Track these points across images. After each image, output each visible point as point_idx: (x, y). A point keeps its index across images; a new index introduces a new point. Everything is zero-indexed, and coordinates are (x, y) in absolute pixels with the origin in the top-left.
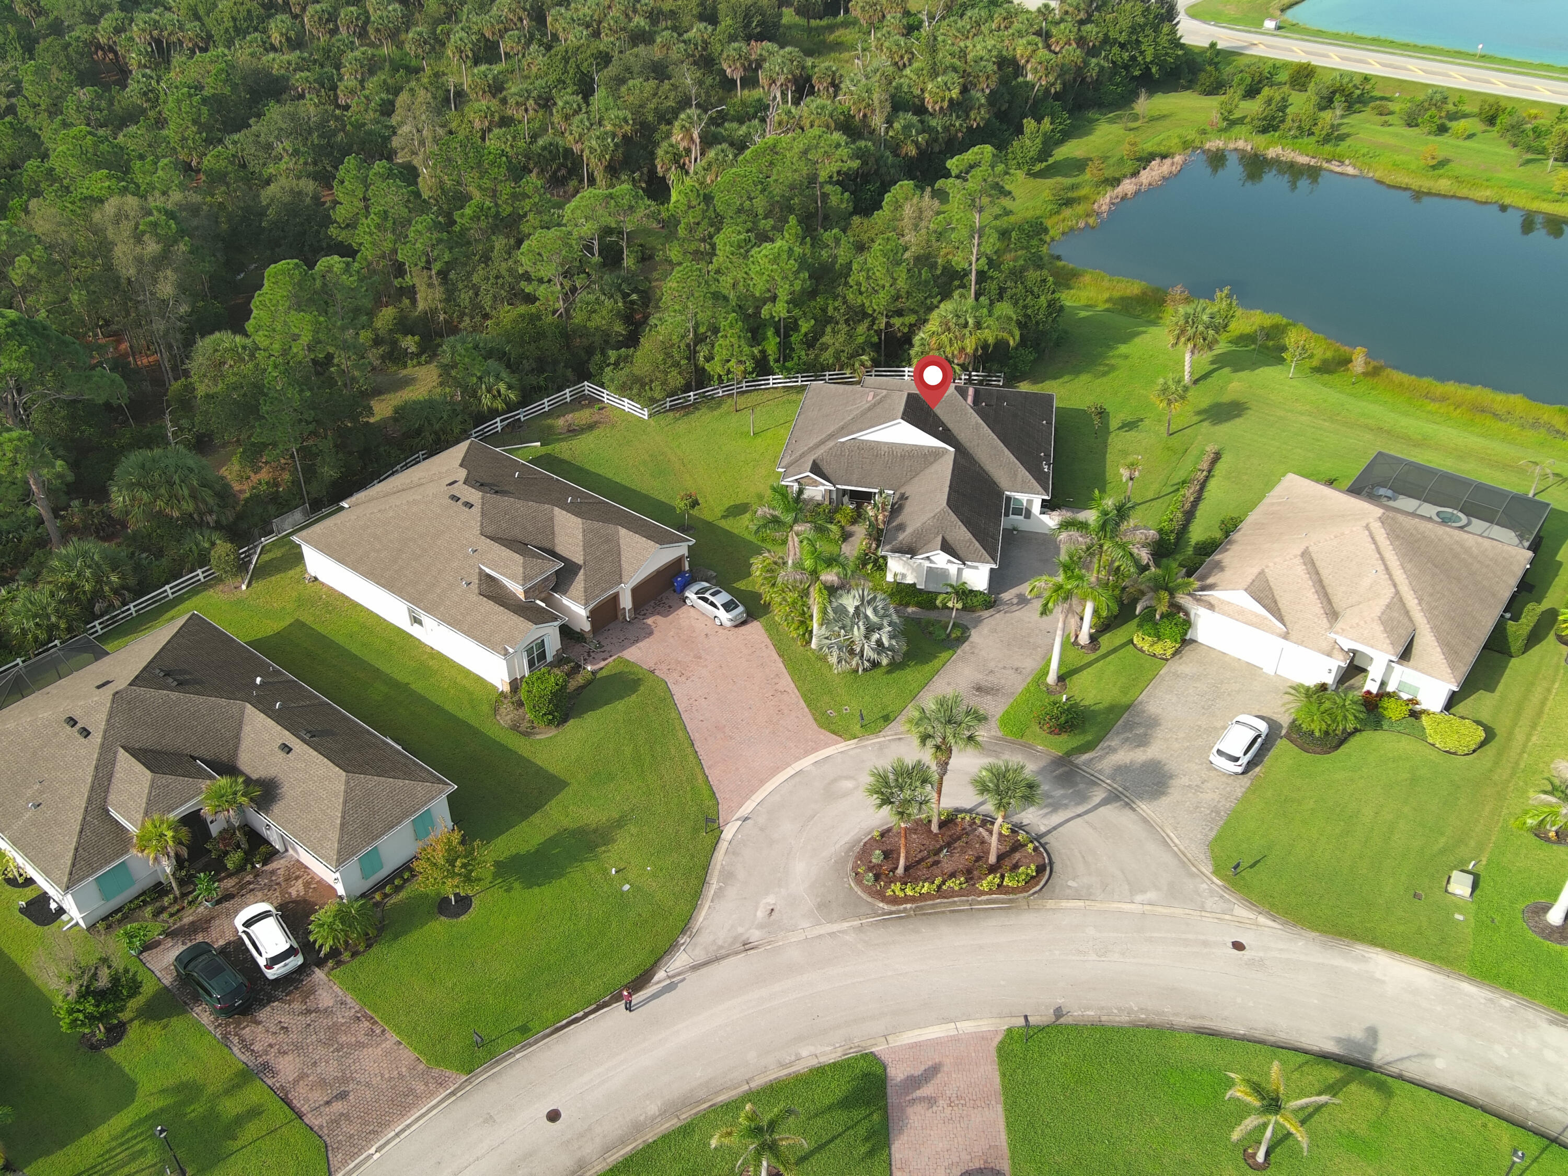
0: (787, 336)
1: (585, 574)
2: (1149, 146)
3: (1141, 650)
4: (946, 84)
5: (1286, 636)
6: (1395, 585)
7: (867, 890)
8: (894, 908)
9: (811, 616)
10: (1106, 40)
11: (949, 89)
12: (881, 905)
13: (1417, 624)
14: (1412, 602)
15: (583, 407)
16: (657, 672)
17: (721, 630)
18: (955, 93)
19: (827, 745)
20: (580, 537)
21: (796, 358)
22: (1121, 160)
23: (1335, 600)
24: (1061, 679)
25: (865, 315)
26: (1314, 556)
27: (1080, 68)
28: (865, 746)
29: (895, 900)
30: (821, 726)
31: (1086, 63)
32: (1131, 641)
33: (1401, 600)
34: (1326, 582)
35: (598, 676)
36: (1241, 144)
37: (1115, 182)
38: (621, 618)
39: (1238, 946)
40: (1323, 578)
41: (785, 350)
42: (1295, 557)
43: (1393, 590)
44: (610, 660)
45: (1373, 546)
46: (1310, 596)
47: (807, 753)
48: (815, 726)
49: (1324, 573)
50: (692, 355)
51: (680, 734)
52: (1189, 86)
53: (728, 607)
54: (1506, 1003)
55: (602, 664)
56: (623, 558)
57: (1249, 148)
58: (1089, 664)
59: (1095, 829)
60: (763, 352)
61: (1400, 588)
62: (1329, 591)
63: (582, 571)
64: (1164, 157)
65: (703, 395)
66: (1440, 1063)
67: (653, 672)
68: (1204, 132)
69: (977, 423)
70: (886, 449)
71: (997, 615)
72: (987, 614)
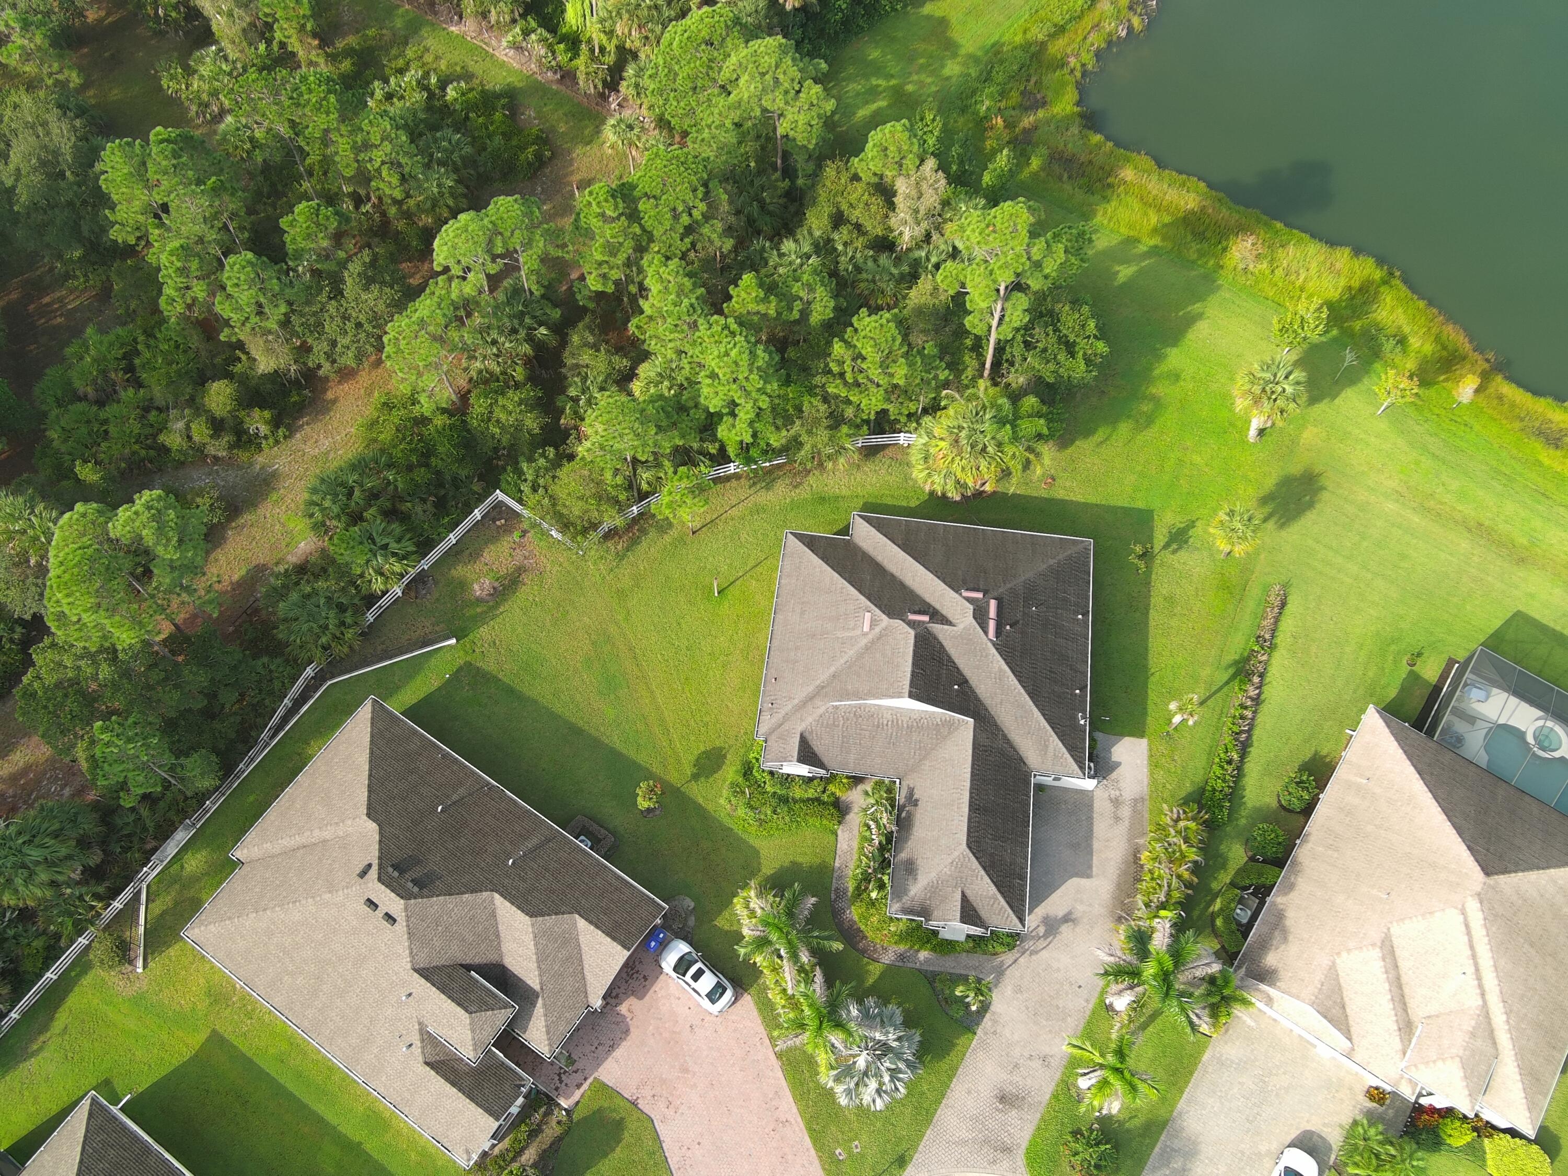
1: (544, 1005)
6: (1483, 995)
13: (1500, 1049)
14: (1499, 1018)
15: (500, 531)
16: (641, 1104)
17: (707, 1017)
23: (1412, 1005)
26: (1396, 942)
33: (1487, 1016)
34: (1404, 979)
40: (1402, 973)
42: (1374, 945)
43: (1480, 1002)
44: (585, 1086)
45: (1466, 938)
46: (1385, 1001)
49: (1404, 968)
53: (714, 996)
55: (577, 1094)
56: (586, 966)
61: (1488, 998)
63: (540, 998)
67: (636, 1104)
69: (1001, 670)
70: (890, 717)
71: (1021, 960)
72: (1010, 958)
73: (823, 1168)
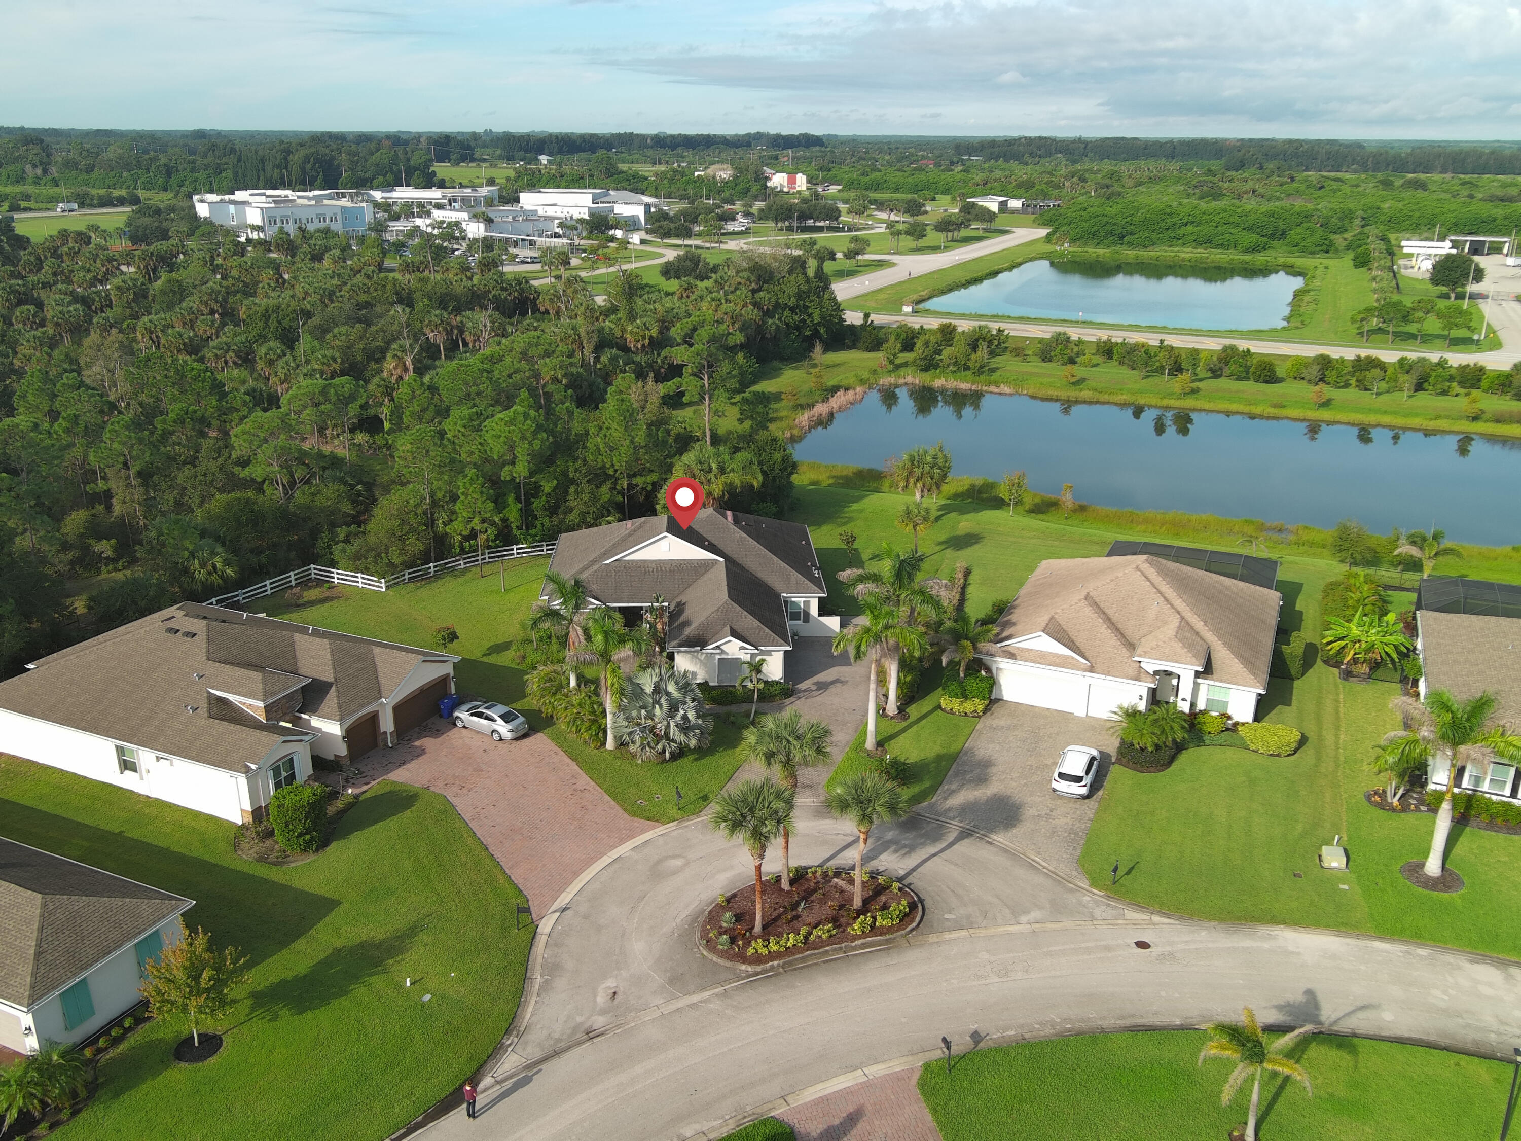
0: (528, 503)
1: (337, 691)
2: (831, 383)
3: (951, 712)
4: (645, 324)
5: (1091, 669)
6: (1179, 613)
7: (722, 954)
8: (759, 968)
9: (604, 711)
10: (777, 305)
11: (648, 329)
12: (743, 967)
13: (1209, 642)
14: (1199, 625)
15: (310, 588)
16: (432, 789)
17: (500, 744)
18: (654, 332)
19: (643, 831)
20: (329, 656)
21: (539, 526)
22: (810, 391)
23: (1128, 633)
24: (880, 744)
25: (608, 477)
26: (1097, 599)
27: (759, 326)
28: (687, 826)
29: (758, 959)
30: (633, 815)
31: (764, 323)
32: (939, 707)
33: (1188, 623)
34: (1114, 619)
35: (361, 799)
36: (909, 379)
37: (810, 406)
38: (381, 744)
39: (1142, 945)
40: (1111, 616)
41: (527, 519)
42: (1080, 601)
43: (1178, 616)
44: (373, 783)
45: (1148, 583)
46: (1104, 631)
47: (622, 841)
48: (626, 816)
49: (1111, 612)
50: (430, 523)
51: (470, 841)
52: (853, 346)
53: (506, 718)
54: (1422, 952)
55: (365, 788)
56: (381, 674)
57: (917, 381)
58: (903, 730)
59: (956, 865)
60: (505, 520)
61: (1184, 614)
62: (1120, 626)
63: (334, 688)
64: (847, 389)
65: (444, 568)
66: (1387, 1016)
67: (428, 788)
68: (874, 372)
69: (741, 537)
70: (654, 566)
71: (798, 702)
72: (787, 701)
73: (625, 810)
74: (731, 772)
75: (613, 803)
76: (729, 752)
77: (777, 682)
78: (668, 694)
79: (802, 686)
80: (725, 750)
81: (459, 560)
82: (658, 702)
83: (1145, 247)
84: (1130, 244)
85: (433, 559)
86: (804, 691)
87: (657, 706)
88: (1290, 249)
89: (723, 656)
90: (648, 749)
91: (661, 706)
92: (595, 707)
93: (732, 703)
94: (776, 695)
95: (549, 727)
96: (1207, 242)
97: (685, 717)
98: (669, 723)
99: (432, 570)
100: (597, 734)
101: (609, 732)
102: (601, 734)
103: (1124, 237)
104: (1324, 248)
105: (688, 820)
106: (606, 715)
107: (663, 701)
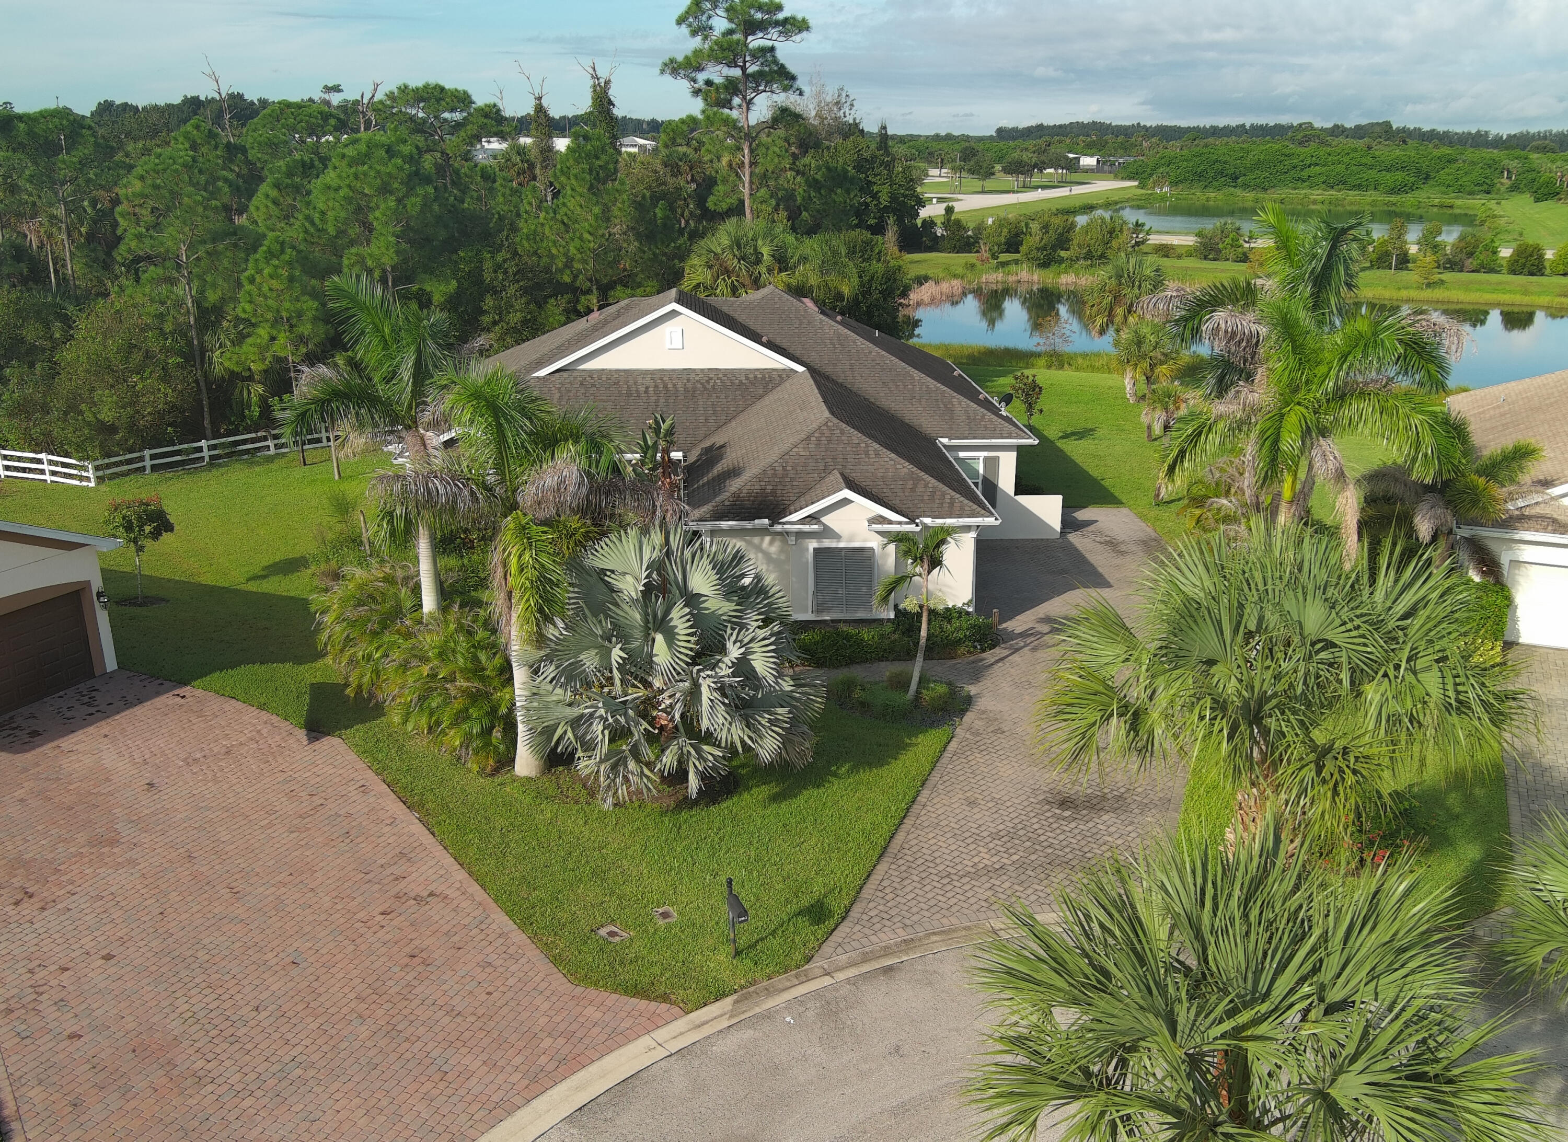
28: (767, 1016)
30: (583, 976)
47: (537, 1081)
48: (559, 982)
52: (933, 247)
57: (1034, 282)
64: (937, 281)
65: (231, 451)
68: (973, 267)
70: (649, 382)
71: (1015, 658)
72: (990, 656)
73: (556, 961)
74: (885, 830)
75: (519, 937)
76: (866, 775)
77: (961, 613)
78: (693, 600)
79: (1018, 624)
80: (854, 769)
81: (265, 439)
82: (661, 624)
83: (1265, 189)
84: (1246, 186)
85: (209, 433)
86: (1023, 635)
87: (659, 638)
88: (1444, 189)
89: (828, 543)
90: (632, 765)
91: (670, 637)
92: (483, 657)
93: (851, 661)
94: (959, 642)
95: (363, 721)
96: (1342, 182)
97: (743, 666)
98: (696, 686)
99: (206, 453)
100: (487, 732)
101: (521, 728)
102: (497, 734)
103: (1237, 178)
104: (1485, 187)
105: (769, 992)
106: (511, 678)
107: (679, 617)
